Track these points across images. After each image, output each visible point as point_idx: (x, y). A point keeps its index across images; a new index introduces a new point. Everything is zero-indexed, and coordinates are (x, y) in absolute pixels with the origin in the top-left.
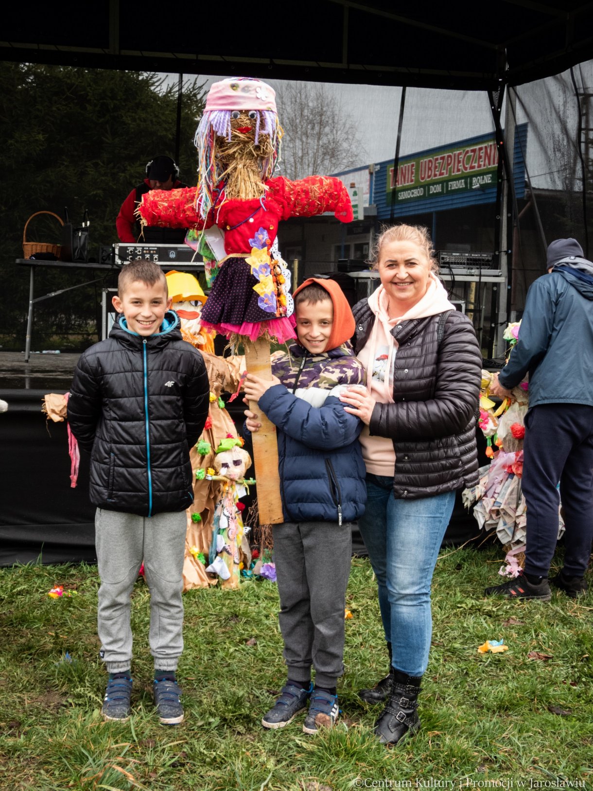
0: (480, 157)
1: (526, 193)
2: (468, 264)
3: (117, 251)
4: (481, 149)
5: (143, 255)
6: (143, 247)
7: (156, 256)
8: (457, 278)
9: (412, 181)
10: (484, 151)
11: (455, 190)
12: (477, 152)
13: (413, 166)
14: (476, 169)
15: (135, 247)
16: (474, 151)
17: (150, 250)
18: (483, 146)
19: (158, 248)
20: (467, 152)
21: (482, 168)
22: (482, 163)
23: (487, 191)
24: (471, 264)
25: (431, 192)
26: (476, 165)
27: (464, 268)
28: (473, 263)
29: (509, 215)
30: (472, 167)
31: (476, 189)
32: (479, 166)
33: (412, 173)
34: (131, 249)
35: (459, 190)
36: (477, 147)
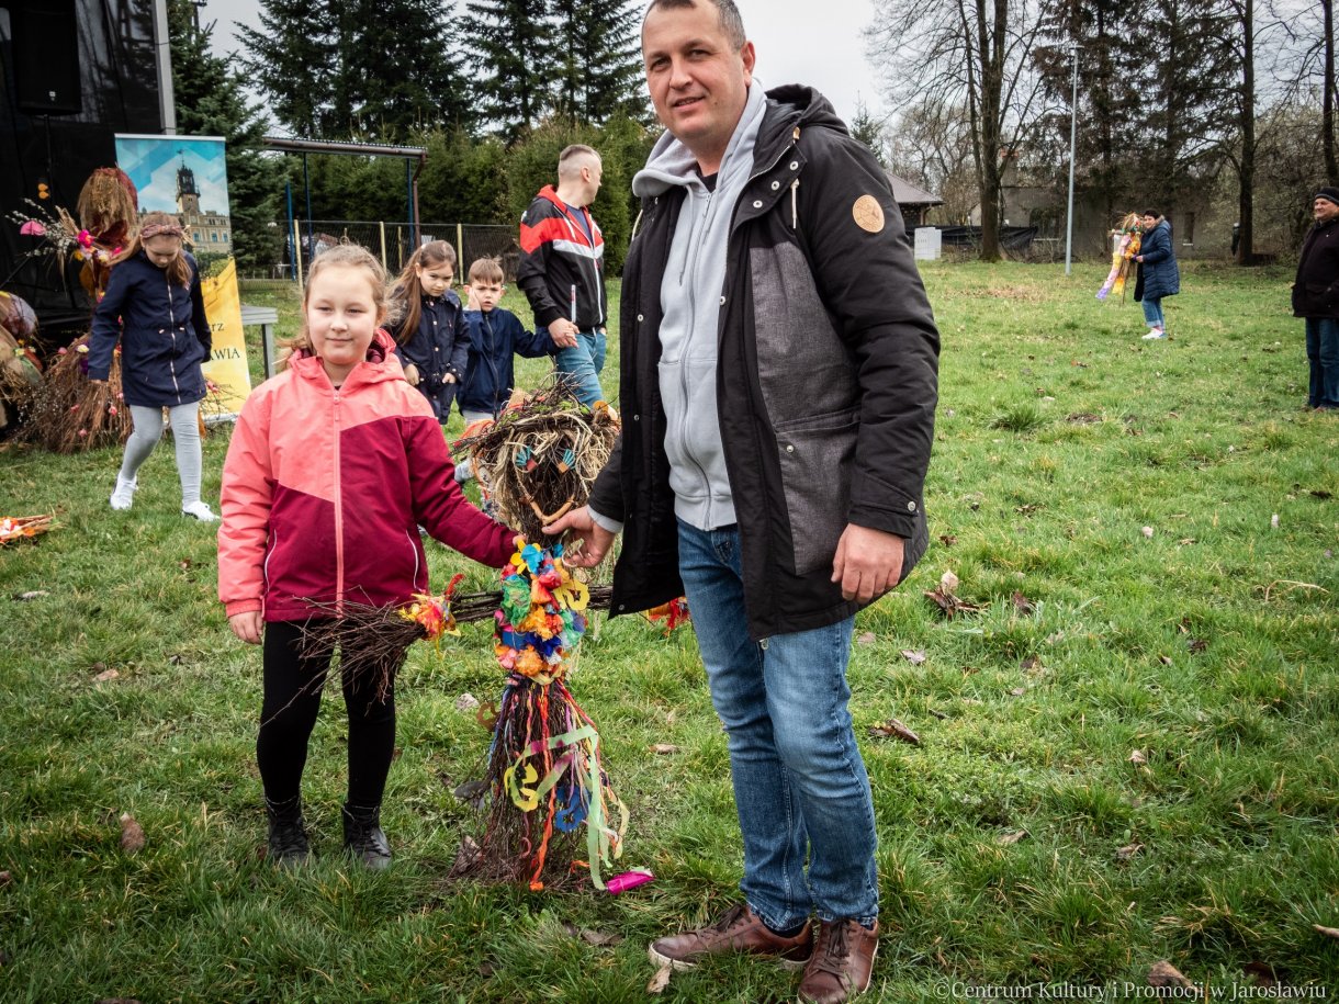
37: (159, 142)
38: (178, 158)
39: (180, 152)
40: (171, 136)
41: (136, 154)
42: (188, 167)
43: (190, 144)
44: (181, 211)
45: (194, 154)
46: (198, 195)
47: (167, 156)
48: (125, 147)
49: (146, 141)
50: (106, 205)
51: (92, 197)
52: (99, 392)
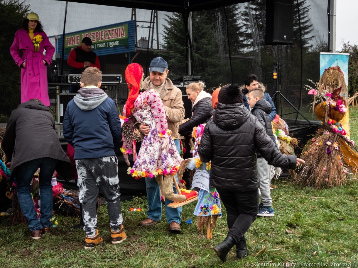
0: (113, 34)
1: (135, 49)
2: (193, 81)
3: (69, 78)
4: (113, 30)
9: (78, 43)
10: (114, 31)
11: (101, 47)
12: (111, 32)
13: (78, 36)
14: (111, 39)
16: (109, 31)
18: (114, 29)
20: (106, 31)
21: (114, 38)
22: (114, 36)
23: (116, 48)
26: (111, 37)
30: (108, 38)
31: (111, 47)
32: (112, 37)
33: (78, 40)
35: (103, 47)
36: (111, 29)
37: (331, 55)
39: (337, 60)
40: (334, 53)
41: (325, 61)
43: (340, 57)
45: (341, 60)
49: (328, 55)
50: (334, 82)
51: (327, 79)
52: (333, 162)
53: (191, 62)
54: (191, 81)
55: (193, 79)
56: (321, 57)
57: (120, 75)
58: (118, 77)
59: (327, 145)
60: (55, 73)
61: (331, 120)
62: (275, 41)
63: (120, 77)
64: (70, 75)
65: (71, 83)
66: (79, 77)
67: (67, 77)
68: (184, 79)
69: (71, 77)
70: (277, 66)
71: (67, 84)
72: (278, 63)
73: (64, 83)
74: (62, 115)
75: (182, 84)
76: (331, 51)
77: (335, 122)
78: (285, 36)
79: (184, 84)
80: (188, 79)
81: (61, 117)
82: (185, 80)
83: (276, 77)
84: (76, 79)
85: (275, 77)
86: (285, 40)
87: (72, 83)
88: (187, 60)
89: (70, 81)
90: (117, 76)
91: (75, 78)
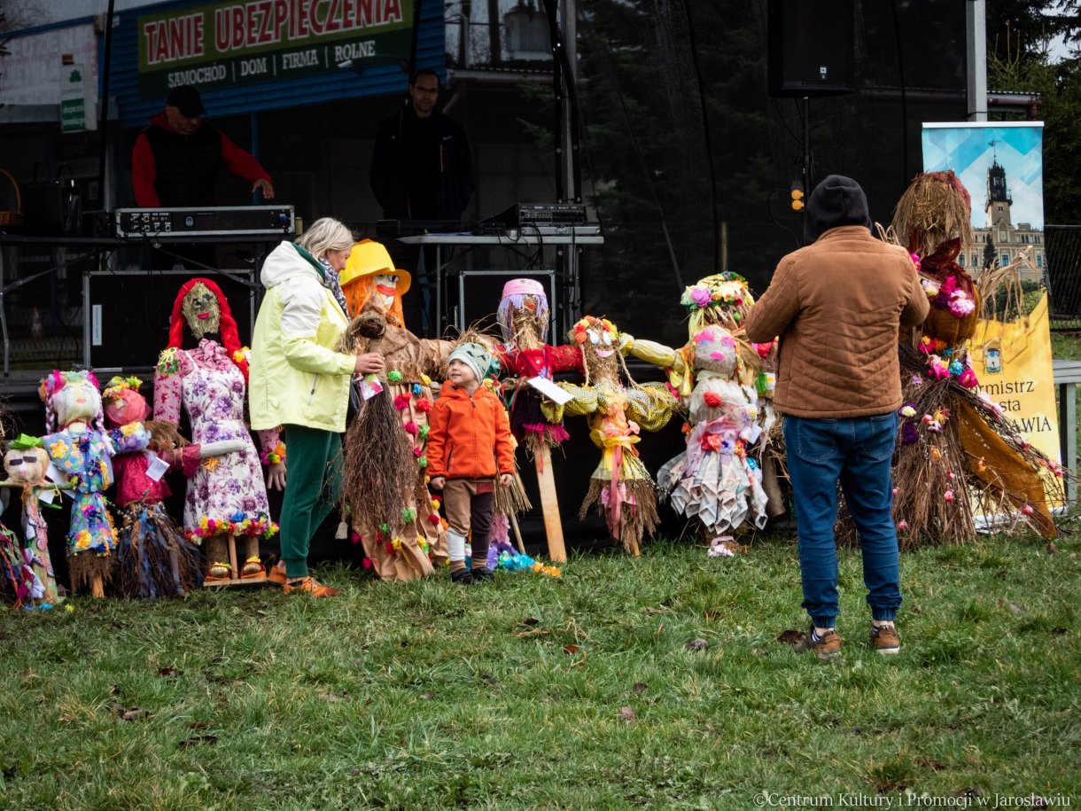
1: (449, 76)
2: (554, 220)
3: (118, 220)
5: (151, 223)
6: (151, 213)
7: (168, 224)
8: (546, 240)
9: (197, 50)
11: (298, 69)
14: (341, 29)
15: (141, 213)
17: (159, 217)
19: (171, 213)
21: (355, 27)
22: (354, 19)
23: (366, 73)
24: (558, 220)
25: (244, 74)
26: (341, 21)
27: (550, 226)
28: (560, 219)
29: (575, 147)
30: (331, 26)
31: (344, 69)
32: (348, 24)
33: (197, 34)
34: (135, 216)
35: (306, 69)
37: (969, 131)
38: (990, 151)
39: (992, 144)
40: (982, 122)
41: (944, 149)
42: (1000, 163)
43: (1003, 133)
44: (990, 224)
45: (1008, 145)
46: (1010, 203)
47: (979, 150)
48: (932, 141)
49: (956, 131)
50: (934, 221)
51: (915, 210)
52: (924, 470)
53: (573, 150)
54: (549, 220)
55: (554, 214)
56: (926, 138)
57: (287, 207)
58: (281, 215)
59: (904, 416)
60: (73, 205)
61: (927, 340)
62: (788, 85)
63: (287, 213)
64: (124, 210)
65: (126, 236)
66: (151, 216)
67: (113, 216)
68: (523, 214)
69: (126, 217)
70: (804, 166)
71: (112, 241)
72: (807, 158)
73: (101, 237)
74: (98, 341)
75: (513, 232)
76: (970, 115)
77: (940, 344)
78: (823, 70)
79: (520, 235)
80: (535, 215)
81: (93, 348)
82: (526, 220)
83: (803, 205)
84: (143, 224)
85: (797, 205)
86: (823, 81)
87: (130, 235)
88: (559, 142)
89: (122, 229)
90: (280, 211)
91: (139, 219)
